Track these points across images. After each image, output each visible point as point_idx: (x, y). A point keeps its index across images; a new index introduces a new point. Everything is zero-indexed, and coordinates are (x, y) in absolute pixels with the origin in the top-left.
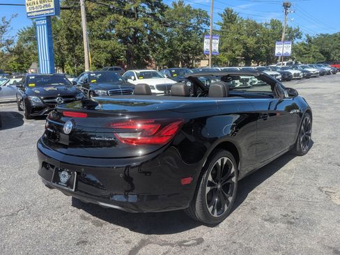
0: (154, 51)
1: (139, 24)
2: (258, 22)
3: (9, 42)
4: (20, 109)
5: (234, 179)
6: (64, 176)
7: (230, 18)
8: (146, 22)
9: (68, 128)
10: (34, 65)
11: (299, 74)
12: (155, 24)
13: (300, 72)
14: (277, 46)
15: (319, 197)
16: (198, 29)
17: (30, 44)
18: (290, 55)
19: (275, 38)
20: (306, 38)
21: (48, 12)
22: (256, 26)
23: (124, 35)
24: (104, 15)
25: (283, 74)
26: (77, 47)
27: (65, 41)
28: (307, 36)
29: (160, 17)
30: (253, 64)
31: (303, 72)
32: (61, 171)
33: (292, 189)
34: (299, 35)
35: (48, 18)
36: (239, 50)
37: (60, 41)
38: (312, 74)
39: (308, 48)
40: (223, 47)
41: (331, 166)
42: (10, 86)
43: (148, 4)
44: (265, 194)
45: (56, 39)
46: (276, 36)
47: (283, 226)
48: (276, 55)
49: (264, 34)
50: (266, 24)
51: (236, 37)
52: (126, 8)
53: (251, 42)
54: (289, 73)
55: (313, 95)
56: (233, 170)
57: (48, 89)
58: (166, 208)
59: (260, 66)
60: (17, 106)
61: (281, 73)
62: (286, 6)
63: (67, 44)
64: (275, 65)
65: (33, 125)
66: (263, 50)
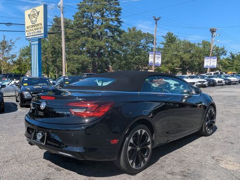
0: (113, 63)
1: (102, 43)
2: (192, 43)
3: (13, 56)
4: (17, 101)
5: (149, 146)
6: (39, 136)
7: (171, 39)
8: (107, 42)
9: (43, 106)
10: (29, 72)
11: (221, 81)
12: (114, 43)
13: (222, 80)
14: (205, 60)
15: (211, 162)
16: (146, 47)
17: (27, 57)
18: (215, 67)
19: (205, 55)
20: (230, 55)
21: (39, 36)
22: (191, 45)
23: (92, 51)
24: (78, 37)
25: (209, 81)
26: (58, 60)
27: (50, 55)
28: (231, 53)
29: (118, 39)
30: (188, 73)
31: (225, 80)
32: (38, 132)
33: (193, 156)
34: (224, 53)
35: (39, 40)
36: (177, 63)
37: (47, 55)
38: (233, 82)
39: (231, 63)
40: (165, 61)
41: (226, 144)
42: (11, 85)
43: (110, 30)
44: (173, 159)
45: (44, 54)
46: (206, 53)
47: (179, 177)
48: (205, 67)
49: (197, 52)
50: (199, 44)
51: (175, 53)
52: (94, 32)
53: (186, 57)
54: (214, 81)
55: (229, 96)
56: (149, 140)
57: (35, 87)
58: (101, 159)
59: (193, 75)
60: (15, 99)
61: (208, 80)
62: (213, 31)
63: (52, 58)
64: (204, 75)
65: (24, 111)
66: (196, 64)
